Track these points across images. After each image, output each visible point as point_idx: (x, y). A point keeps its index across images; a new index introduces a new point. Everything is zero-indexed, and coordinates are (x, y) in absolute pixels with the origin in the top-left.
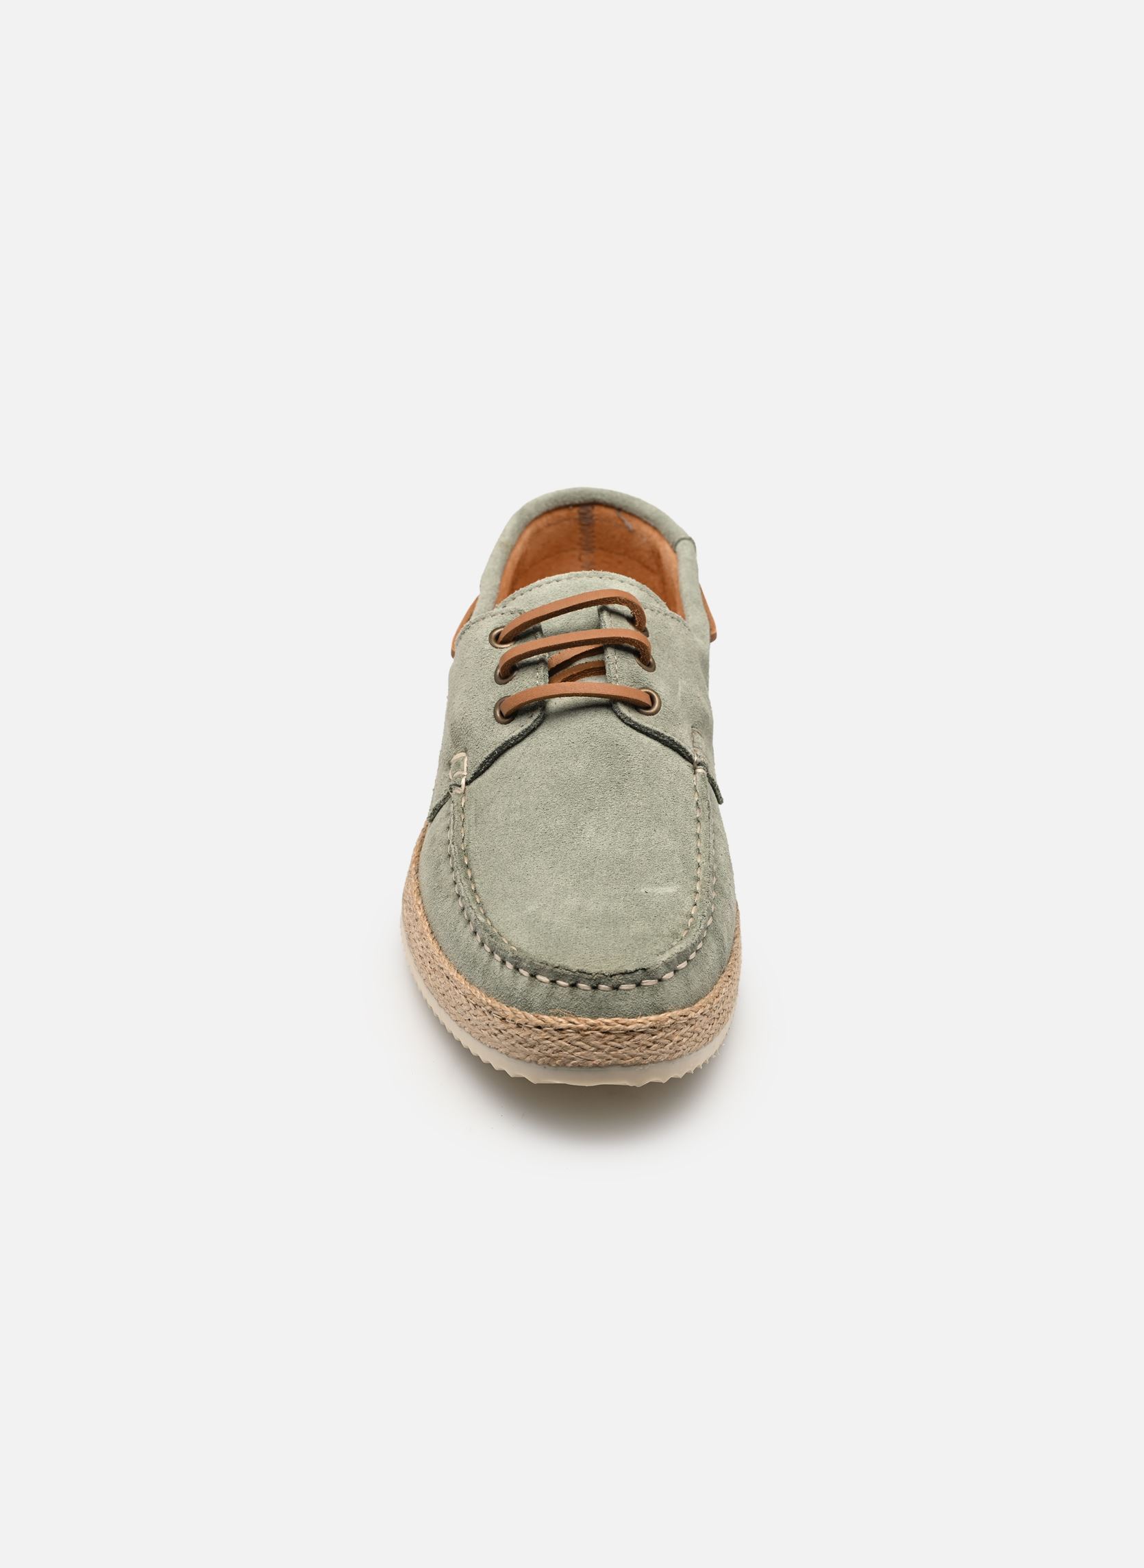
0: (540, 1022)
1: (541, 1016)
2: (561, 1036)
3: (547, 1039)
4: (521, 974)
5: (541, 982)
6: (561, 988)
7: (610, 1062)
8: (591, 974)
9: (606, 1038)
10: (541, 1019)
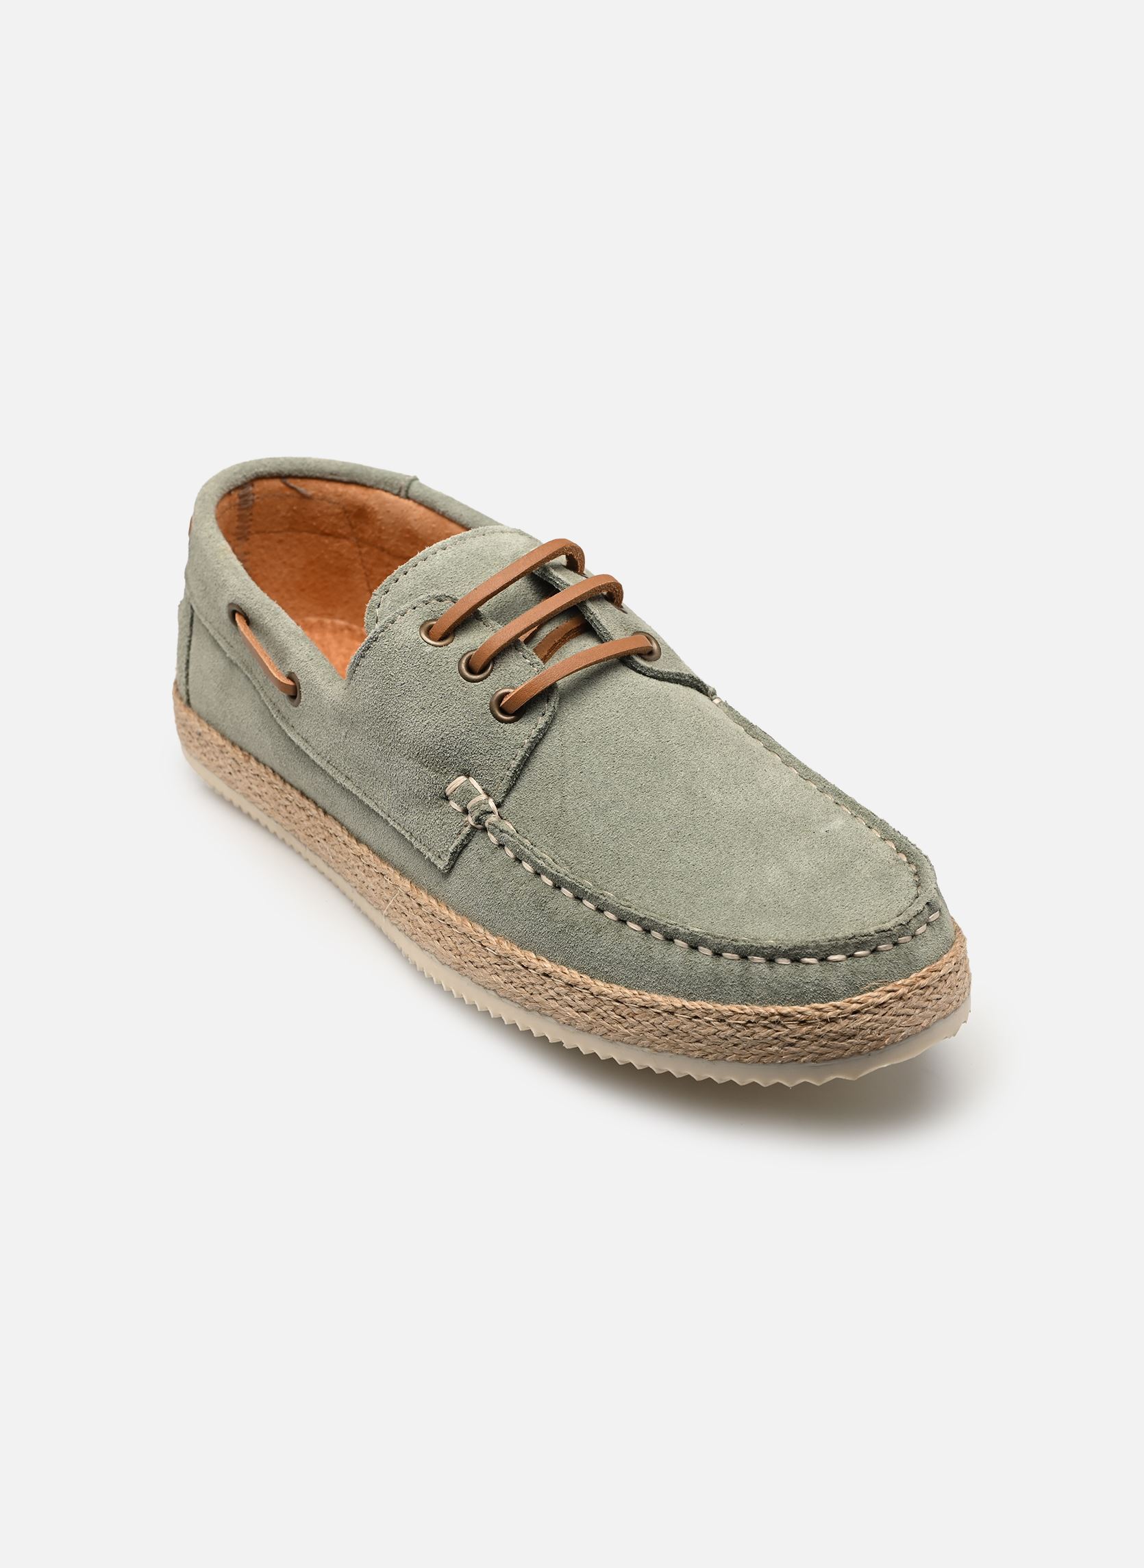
0: (855, 1006)
1: (855, 999)
2: (883, 1012)
3: (869, 1021)
4: (808, 964)
5: (837, 962)
6: (862, 959)
7: (936, 1018)
8: (889, 930)
9: (927, 993)
10: (857, 1002)
